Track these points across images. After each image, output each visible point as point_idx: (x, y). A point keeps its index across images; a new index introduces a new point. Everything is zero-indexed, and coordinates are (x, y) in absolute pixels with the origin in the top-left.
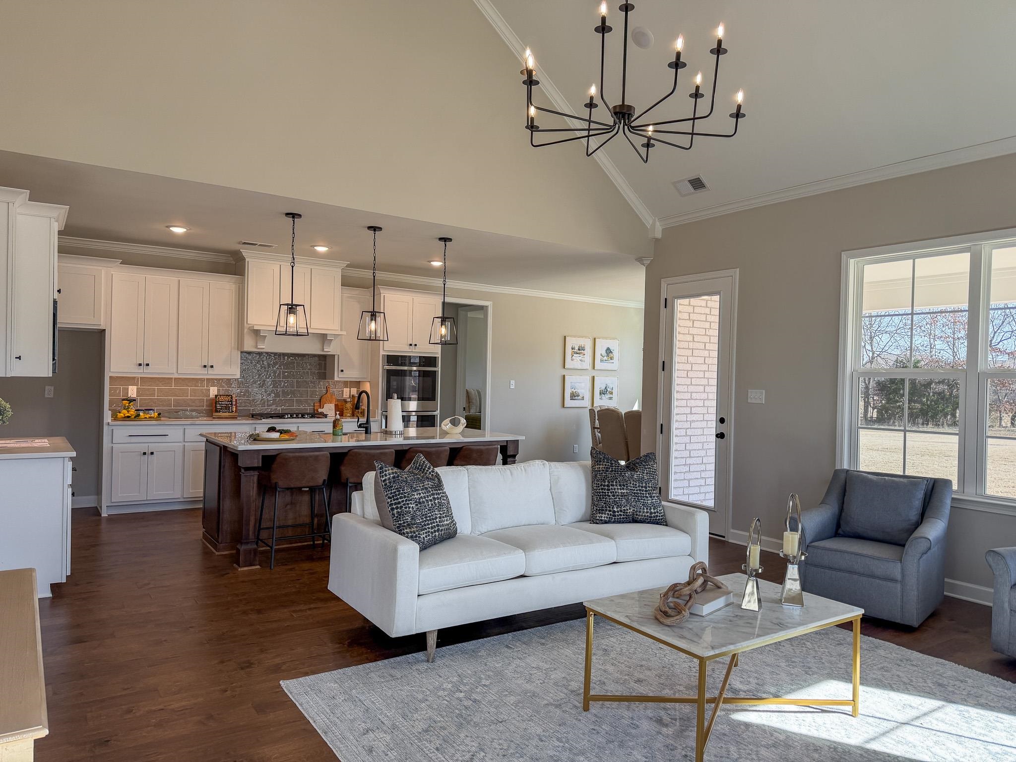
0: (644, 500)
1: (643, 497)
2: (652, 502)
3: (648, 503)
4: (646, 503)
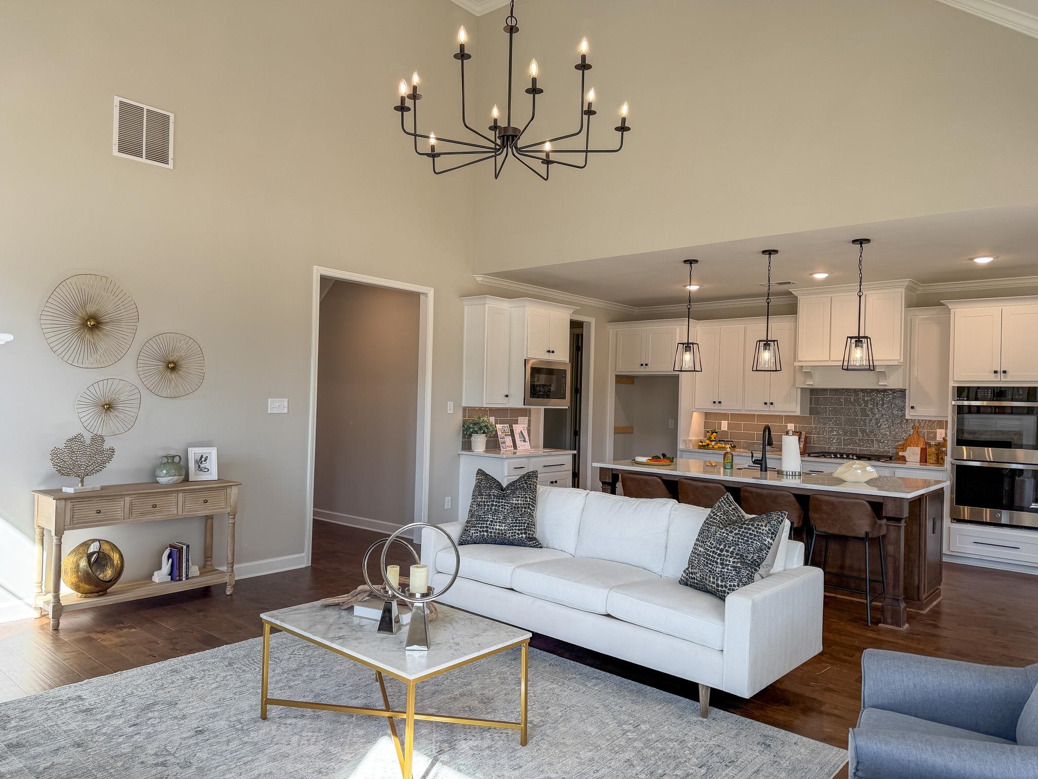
0: (713, 565)
1: (713, 561)
2: (721, 571)
3: (716, 570)
4: (713, 570)
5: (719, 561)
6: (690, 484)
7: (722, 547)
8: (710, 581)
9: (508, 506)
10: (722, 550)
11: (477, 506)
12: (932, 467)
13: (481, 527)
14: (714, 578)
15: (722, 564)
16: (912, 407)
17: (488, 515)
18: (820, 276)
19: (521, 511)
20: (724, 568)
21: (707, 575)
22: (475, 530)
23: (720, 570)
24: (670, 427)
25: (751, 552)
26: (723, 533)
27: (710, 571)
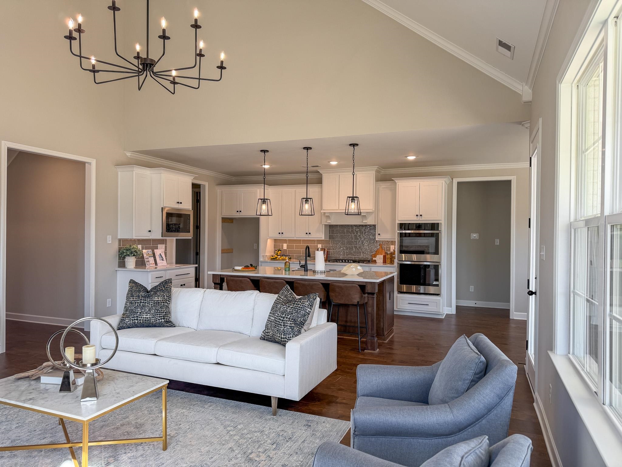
5: (282, 324)
6: (266, 281)
7: (284, 316)
8: (277, 336)
9: (152, 302)
10: (284, 318)
11: (130, 304)
12: (388, 265)
13: (133, 317)
14: (279, 334)
15: (284, 325)
16: (379, 234)
17: (138, 309)
18: (334, 163)
19: (161, 305)
20: (285, 328)
21: (275, 333)
22: (129, 319)
23: (283, 329)
24: (255, 248)
25: (299, 317)
26: (285, 308)
27: (277, 330)
